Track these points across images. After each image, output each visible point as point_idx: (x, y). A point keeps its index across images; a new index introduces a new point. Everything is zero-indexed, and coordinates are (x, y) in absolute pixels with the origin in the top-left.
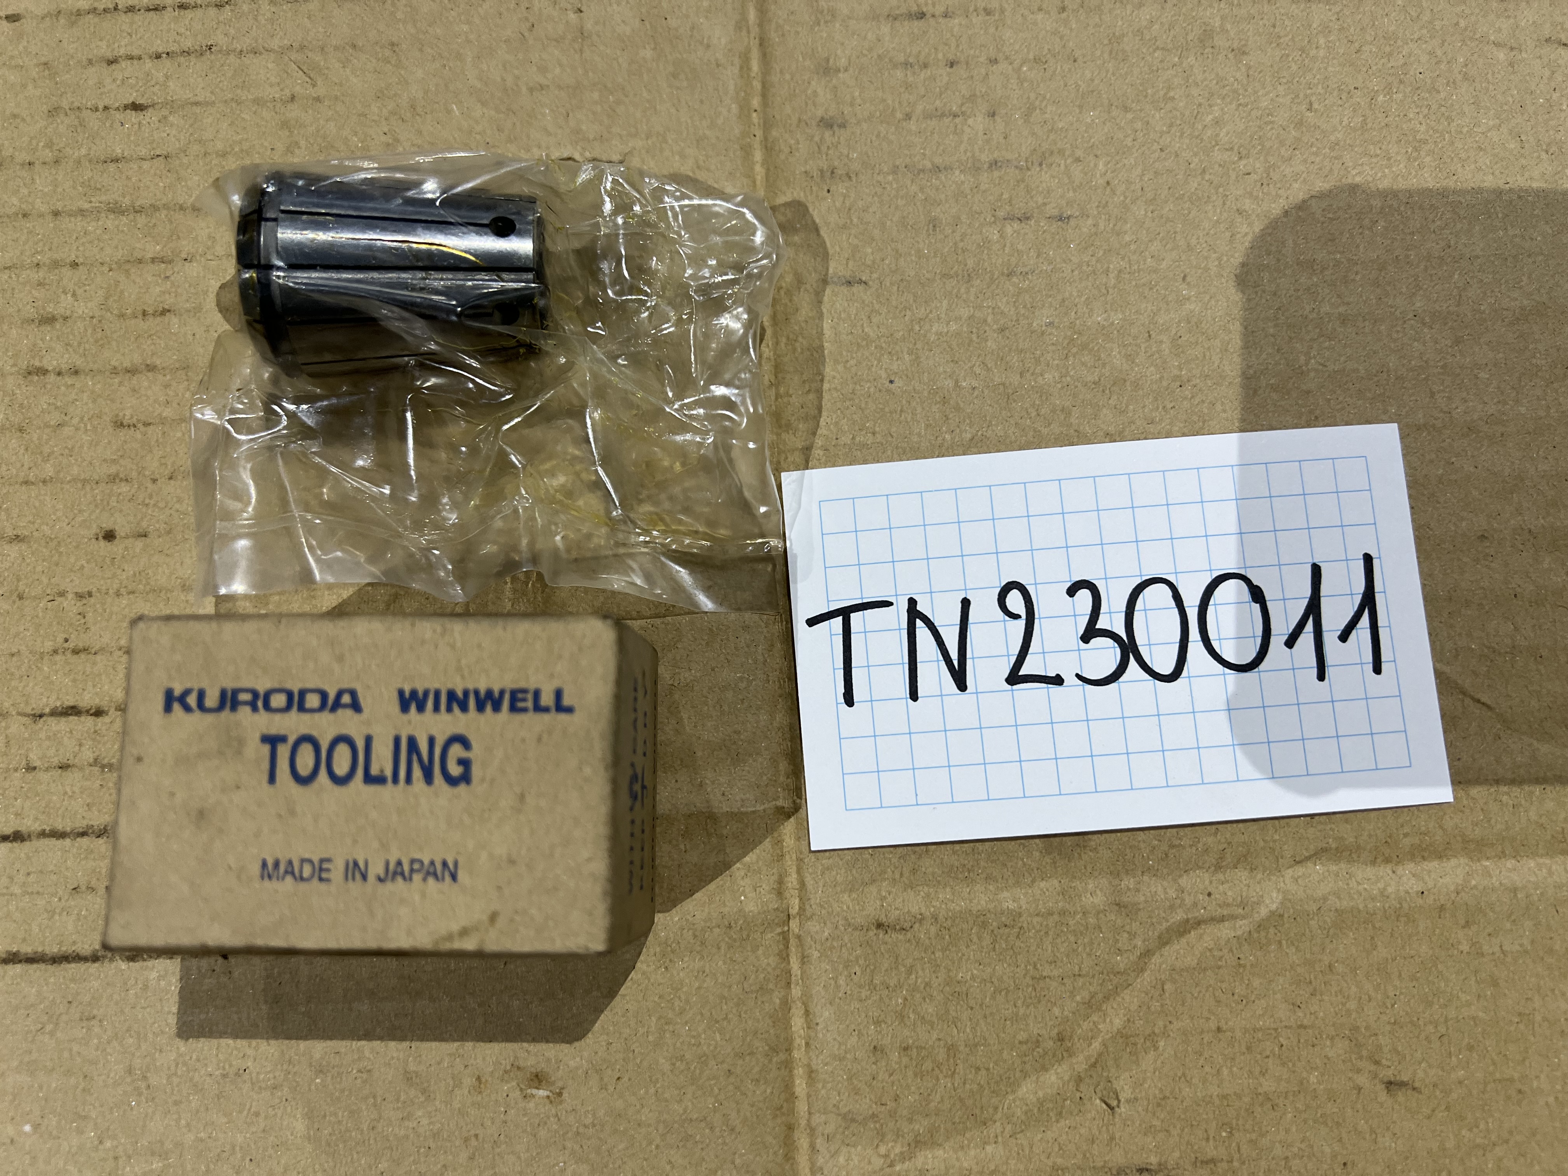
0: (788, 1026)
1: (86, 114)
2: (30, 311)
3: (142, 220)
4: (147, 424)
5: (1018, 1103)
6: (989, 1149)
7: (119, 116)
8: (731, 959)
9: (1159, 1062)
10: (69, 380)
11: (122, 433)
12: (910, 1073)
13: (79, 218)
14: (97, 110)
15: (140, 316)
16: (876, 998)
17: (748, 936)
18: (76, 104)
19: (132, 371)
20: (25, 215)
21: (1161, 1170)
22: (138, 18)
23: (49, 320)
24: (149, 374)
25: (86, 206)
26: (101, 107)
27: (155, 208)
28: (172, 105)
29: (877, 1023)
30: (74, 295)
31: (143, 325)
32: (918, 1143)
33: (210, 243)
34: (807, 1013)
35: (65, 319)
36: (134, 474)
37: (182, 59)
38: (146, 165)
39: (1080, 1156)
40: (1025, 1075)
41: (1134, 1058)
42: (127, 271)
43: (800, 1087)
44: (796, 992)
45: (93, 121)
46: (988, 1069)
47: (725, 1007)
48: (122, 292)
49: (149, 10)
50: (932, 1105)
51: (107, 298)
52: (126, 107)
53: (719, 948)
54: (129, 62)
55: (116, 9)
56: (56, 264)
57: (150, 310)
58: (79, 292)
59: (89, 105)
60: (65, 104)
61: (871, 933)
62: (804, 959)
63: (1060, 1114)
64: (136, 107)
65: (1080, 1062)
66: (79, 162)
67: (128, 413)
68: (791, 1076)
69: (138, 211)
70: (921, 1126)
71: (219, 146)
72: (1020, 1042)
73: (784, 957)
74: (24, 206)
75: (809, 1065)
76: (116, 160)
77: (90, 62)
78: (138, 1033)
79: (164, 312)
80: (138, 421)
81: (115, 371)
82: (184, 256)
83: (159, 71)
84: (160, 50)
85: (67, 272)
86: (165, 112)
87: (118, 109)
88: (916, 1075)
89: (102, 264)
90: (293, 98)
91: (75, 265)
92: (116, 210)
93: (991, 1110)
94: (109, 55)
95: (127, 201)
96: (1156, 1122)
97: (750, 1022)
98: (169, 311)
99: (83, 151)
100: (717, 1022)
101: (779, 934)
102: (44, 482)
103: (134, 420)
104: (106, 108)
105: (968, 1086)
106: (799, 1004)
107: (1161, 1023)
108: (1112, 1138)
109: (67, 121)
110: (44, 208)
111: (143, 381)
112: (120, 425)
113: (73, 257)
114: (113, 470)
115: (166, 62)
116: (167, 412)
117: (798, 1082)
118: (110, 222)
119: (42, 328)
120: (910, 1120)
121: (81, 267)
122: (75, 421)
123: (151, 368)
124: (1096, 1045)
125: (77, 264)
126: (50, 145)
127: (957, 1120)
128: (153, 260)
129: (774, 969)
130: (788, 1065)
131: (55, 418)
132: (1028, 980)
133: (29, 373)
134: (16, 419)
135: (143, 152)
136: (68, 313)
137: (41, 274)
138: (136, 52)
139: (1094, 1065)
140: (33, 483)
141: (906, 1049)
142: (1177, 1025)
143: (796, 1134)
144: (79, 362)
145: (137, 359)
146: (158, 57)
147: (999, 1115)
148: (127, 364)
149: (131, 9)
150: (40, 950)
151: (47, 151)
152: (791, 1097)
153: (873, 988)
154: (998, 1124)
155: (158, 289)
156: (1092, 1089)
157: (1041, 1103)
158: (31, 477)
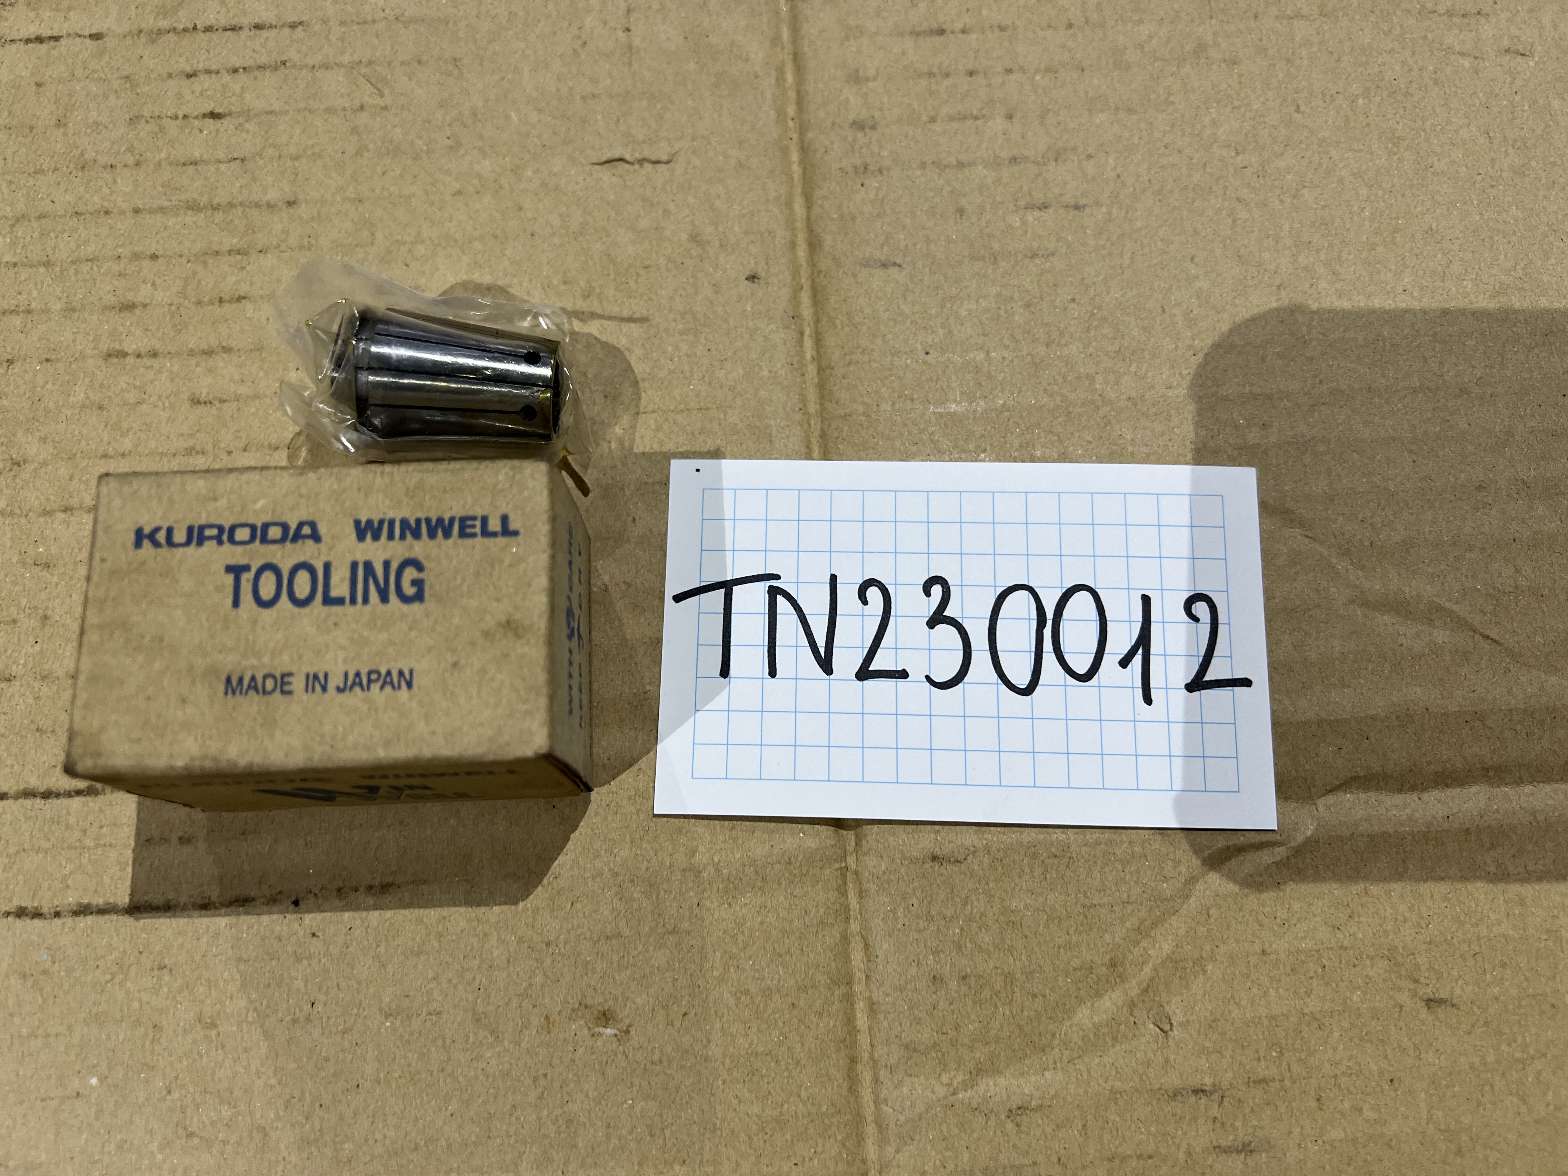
0: (848, 960)
1: (166, 122)
2: (110, 299)
3: (219, 216)
4: (222, 401)
5: (1074, 1029)
6: (1048, 1075)
7: (196, 123)
8: (791, 894)
9: (1208, 986)
10: (147, 362)
11: (200, 409)
12: (969, 1002)
13: (160, 215)
14: (177, 118)
15: (217, 304)
16: (933, 928)
17: (808, 871)
18: (157, 113)
19: (209, 353)
20: (107, 213)
21: (1215, 1091)
22: (215, 36)
23: (129, 307)
24: (225, 356)
25: (166, 204)
26: (180, 116)
27: (231, 205)
28: (247, 114)
29: (936, 953)
30: (154, 284)
31: (217, 310)
32: (980, 1071)
33: (283, 236)
34: (867, 946)
35: (145, 306)
36: (209, 447)
37: (257, 73)
38: (223, 167)
39: (1137, 1079)
40: (1081, 1001)
41: (1184, 983)
42: (205, 263)
43: (862, 1021)
44: (855, 927)
45: (172, 127)
46: (1044, 996)
47: (787, 941)
48: (199, 281)
49: (226, 30)
50: (992, 1032)
51: (185, 287)
52: (204, 116)
53: (780, 884)
54: (206, 76)
55: (195, 28)
56: (136, 256)
57: (226, 297)
58: (158, 281)
59: (169, 114)
60: (146, 113)
61: (927, 866)
62: (862, 894)
63: (1115, 1039)
64: (214, 115)
65: (1133, 988)
66: (159, 164)
67: (204, 392)
68: (853, 1010)
69: (216, 208)
70: (981, 1053)
71: (292, 149)
72: (1075, 969)
73: (843, 892)
74: (106, 204)
75: (870, 998)
76: (195, 163)
77: (170, 75)
78: (208, 980)
79: (240, 299)
80: (215, 398)
81: (191, 353)
82: (259, 247)
83: (236, 84)
84: (237, 65)
85: (146, 264)
86: (241, 120)
87: (196, 117)
88: (974, 1003)
89: (181, 256)
90: (362, 108)
91: (154, 257)
92: (193, 207)
93: (1049, 1037)
94: (188, 69)
95: (204, 200)
96: (1208, 1044)
97: (812, 956)
98: (244, 298)
99: (163, 155)
100: (780, 955)
101: (837, 870)
102: (123, 455)
103: (211, 396)
104: (185, 117)
105: (1026, 1013)
106: (858, 938)
107: (1208, 948)
108: (1167, 1061)
109: (148, 128)
110: (125, 206)
111: (218, 361)
112: (196, 401)
113: (153, 250)
114: (190, 443)
115: (242, 77)
116: (242, 390)
117: (859, 1015)
118: (189, 218)
119: (122, 315)
120: (971, 1049)
121: (161, 260)
122: (153, 399)
123: (227, 350)
124: (1147, 970)
125: (157, 257)
126: (131, 149)
127: (1016, 1046)
128: (230, 252)
129: (834, 904)
130: (849, 998)
131: (132, 397)
132: (1079, 908)
133: (110, 356)
134: (96, 397)
135: (221, 155)
136: (148, 301)
137: (122, 266)
138: (214, 67)
139: (1146, 990)
140: (111, 457)
141: (964, 978)
142: (1223, 949)
143: (859, 1067)
144: (158, 345)
145: (214, 342)
146: (235, 71)
147: (1057, 1042)
148: (204, 346)
149: (209, 29)
150: (111, 901)
151: (129, 155)
152: (853, 1030)
153: (930, 918)
154: (1056, 1050)
155: (234, 279)
156: (1145, 1013)
157: (1097, 1027)
158: (111, 451)
